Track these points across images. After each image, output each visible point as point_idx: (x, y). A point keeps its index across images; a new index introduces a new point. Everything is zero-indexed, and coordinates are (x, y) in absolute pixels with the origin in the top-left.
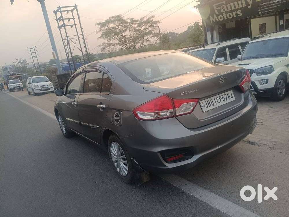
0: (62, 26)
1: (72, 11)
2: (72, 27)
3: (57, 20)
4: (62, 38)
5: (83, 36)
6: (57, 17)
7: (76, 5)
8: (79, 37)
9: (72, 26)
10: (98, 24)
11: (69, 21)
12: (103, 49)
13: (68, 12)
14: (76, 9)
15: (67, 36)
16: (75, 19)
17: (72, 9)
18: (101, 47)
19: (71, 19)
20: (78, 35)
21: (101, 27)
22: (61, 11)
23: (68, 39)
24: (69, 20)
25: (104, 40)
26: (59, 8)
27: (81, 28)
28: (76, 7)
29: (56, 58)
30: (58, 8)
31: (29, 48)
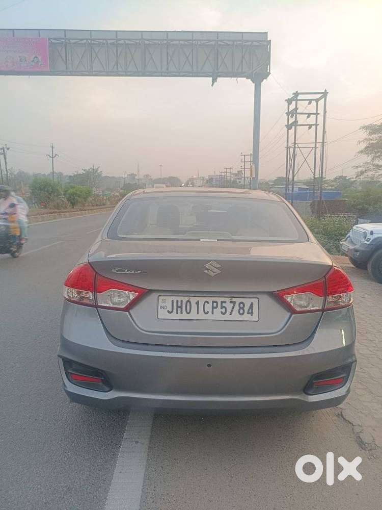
0: (292, 124)
1: (317, 101)
2: (310, 128)
3: (288, 114)
4: (288, 145)
5: (323, 146)
6: (288, 110)
7: (326, 91)
8: (317, 146)
9: (310, 126)
10: (365, 128)
11: (308, 117)
12: (362, 173)
13: (310, 101)
14: (323, 99)
15: (295, 143)
16: (318, 116)
17: (318, 98)
18: (359, 170)
19: (314, 114)
20: (316, 142)
21: (371, 134)
22: (297, 100)
23: (295, 148)
24: (309, 115)
25: (367, 159)
26: (297, 94)
27: (324, 132)
28: (325, 94)
29: (254, 176)
30: (293, 94)
31: (243, 154)
